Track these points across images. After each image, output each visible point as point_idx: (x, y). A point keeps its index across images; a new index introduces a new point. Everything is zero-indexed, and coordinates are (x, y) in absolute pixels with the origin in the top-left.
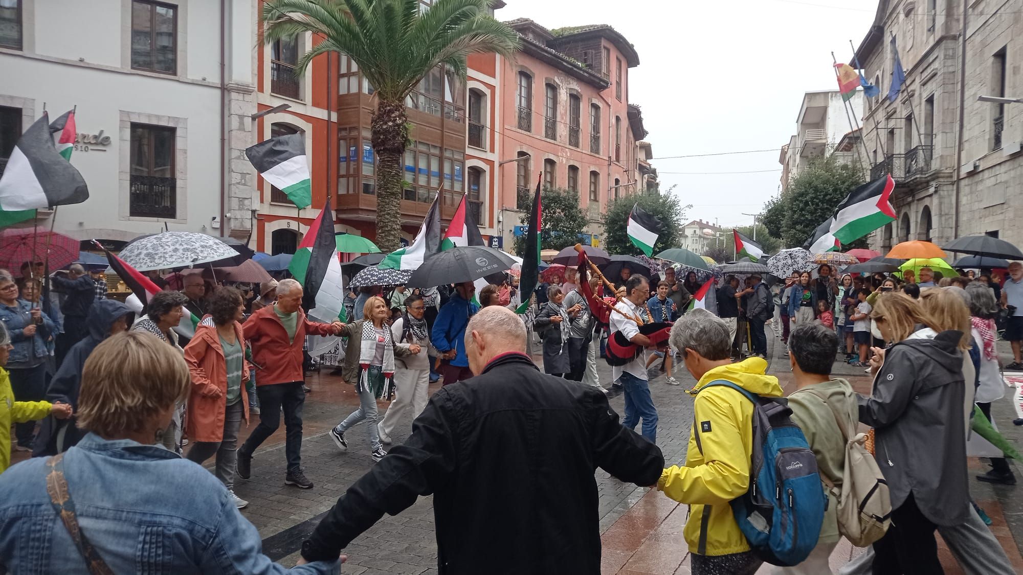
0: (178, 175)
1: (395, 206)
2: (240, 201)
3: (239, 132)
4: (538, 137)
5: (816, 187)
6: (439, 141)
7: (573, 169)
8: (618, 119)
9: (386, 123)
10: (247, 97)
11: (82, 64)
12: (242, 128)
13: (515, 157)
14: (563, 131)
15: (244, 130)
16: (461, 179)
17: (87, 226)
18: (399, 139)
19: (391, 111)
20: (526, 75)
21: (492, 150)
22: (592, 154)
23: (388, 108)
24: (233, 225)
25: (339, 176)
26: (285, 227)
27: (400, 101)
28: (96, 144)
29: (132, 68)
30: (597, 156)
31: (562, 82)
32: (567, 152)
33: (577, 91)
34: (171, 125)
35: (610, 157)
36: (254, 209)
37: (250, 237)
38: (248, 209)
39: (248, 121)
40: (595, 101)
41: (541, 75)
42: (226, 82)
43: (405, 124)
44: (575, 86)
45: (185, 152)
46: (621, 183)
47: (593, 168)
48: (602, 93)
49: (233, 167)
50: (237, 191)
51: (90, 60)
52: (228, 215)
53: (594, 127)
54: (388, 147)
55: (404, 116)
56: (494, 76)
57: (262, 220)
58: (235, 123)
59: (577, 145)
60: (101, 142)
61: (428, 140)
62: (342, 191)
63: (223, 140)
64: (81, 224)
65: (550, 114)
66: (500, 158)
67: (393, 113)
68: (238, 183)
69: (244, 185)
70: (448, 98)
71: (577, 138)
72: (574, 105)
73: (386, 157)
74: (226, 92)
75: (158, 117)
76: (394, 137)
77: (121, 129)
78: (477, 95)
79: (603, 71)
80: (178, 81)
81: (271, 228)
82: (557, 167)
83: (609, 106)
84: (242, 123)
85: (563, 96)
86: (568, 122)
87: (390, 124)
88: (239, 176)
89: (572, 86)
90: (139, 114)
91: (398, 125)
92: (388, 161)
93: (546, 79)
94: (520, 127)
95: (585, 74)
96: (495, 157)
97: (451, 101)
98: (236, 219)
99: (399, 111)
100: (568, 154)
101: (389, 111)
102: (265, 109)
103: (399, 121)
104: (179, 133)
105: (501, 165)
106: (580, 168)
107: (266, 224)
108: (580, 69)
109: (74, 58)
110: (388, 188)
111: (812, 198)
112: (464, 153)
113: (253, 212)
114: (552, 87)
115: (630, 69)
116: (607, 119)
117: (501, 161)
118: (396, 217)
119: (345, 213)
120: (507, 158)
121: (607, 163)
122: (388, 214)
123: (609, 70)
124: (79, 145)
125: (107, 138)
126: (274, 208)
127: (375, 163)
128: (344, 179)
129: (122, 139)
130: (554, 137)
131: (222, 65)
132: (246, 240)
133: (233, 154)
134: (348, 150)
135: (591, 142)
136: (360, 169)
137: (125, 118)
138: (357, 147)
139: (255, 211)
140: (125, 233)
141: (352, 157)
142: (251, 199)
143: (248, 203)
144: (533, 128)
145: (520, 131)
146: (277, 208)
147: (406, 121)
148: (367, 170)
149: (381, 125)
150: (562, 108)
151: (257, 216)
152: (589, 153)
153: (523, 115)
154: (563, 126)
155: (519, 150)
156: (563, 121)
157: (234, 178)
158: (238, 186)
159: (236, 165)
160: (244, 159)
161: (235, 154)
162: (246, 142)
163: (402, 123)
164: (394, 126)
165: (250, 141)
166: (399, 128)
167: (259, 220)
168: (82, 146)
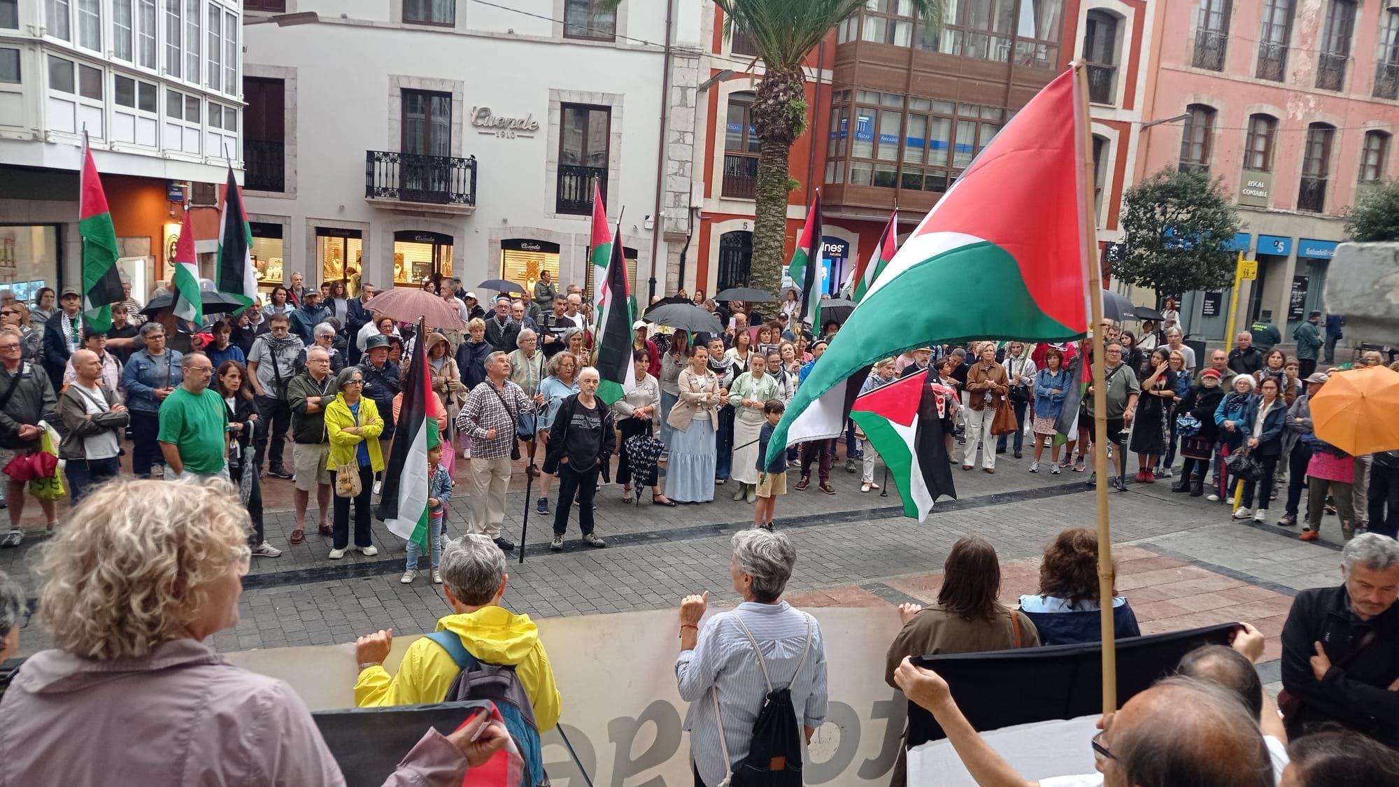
0: (611, 164)
1: (774, 216)
2: (675, 196)
3: (680, 108)
4: (1239, 78)
7: (1322, 129)
9: (765, 102)
10: (694, 63)
11: (510, 37)
12: (684, 104)
13: (1183, 111)
14: (1302, 64)
15: (686, 106)
17: (510, 224)
19: (774, 84)
21: (1129, 104)
24: (667, 226)
25: (828, 159)
26: (739, 228)
29: (564, 36)
32: (1308, 101)
34: (605, 103)
36: (694, 205)
37: (689, 238)
38: (685, 207)
39: (692, 94)
42: (672, 44)
43: (792, 102)
45: (619, 135)
47: (1373, 125)
49: (671, 154)
50: (674, 184)
51: (519, 32)
52: (663, 213)
55: (792, 89)
57: (709, 219)
58: (675, 96)
59: (1337, 87)
61: (977, 100)
63: (663, 119)
64: (505, 221)
65: (1276, 35)
66: (1144, 116)
68: (675, 174)
69: (683, 175)
70: (1026, 28)
71: (1340, 75)
72: (1343, 15)
74: (671, 57)
75: (591, 94)
76: (774, 120)
77: (550, 110)
78: (1105, 21)
80: (615, 48)
81: (719, 230)
82: (1282, 128)
84: (684, 97)
86: (1318, 46)
87: (771, 102)
88: (677, 165)
90: (570, 92)
91: (782, 104)
92: (769, 154)
94: (1200, 63)
96: (1135, 117)
97: (1032, 35)
98: (672, 219)
100: (1312, 104)
101: (772, 83)
102: (718, 76)
103: (782, 98)
104: (614, 113)
105: (1145, 128)
106: (1340, 127)
107: (713, 225)
109: (502, 30)
110: (765, 191)
113: (692, 210)
117: (1147, 122)
118: (774, 231)
120: (1160, 116)
122: (764, 226)
126: (725, 204)
127: (876, 140)
128: (832, 164)
129: (551, 123)
130: (1280, 77)
131: (669, 23)
132: (684, 245)
133: (671, 137)
134: (840, 123)
135: (1378, 77)
136: (849, 149)
137: (556, 98)
138: (848, 119)
139: (697, 209)
140: (549, 232)
141: (843, 133)
142: (691, 193)
143: (685, 198)
144: (1228, 64)
145: (1198, 70)
146: (730, 205)
147: (794, 97)
148: (861, 150)
149: (760, 104)
150: (1305, 23)
151: (700, 215)
152: (1369, 97)
153: (1209, 44)
154: (1303, 55)
155: (1192, 102)
156: (1305, 48)
157: (671, 167)
158: (675, 177)
159: (675, 152)
160: (684, 143)
161: (675, 136)
162: (687, 120)
163: (788, 100)
164: (776, 105)
165: (693, 119)
166: (782, 108)
167: (702, 220)
168: (508, 132)
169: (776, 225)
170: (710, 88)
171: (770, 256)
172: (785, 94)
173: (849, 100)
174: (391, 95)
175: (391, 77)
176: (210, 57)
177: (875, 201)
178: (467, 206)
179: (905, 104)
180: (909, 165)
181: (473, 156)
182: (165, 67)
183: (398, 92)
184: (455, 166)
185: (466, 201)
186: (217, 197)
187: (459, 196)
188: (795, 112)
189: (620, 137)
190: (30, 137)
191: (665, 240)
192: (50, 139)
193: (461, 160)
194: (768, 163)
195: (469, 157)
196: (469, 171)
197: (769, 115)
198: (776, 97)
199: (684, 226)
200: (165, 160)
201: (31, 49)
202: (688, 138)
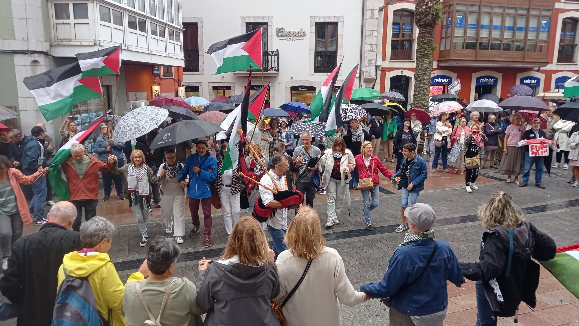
0: (339, 49)
1: (426, 64)
2: (369, 61)
3: (370, 20)
6: (527, 4)
9: (421, 7)
12: (372, 17)
16: (548, 30)
17: (294, 79)
24: (365, 75)
25: (442, 38)
26: (400, 74)
28: (298, 36)
34: (335, 21)
36: (378, 64)
37: (376, 80)
38: (373, 66)
39: (376, 12)
43: (435, 6)
45: (342, 35)
49: (366, 41)
50: (368, 55)
52: (363, 69)
57: (384, 71)
58: (368, 14)
60: (301, 35)
61: (515, 5)
62: (442, 48)
63: (362, 25)
64: (292, 78)
68: (369, 51)
69: (372, 51)
75: (329, 17)
76: (426, 16)
77: (311, 26)
81: (389, 75)
84: (372, 14)
87: (424, 7)
88: (369, 46)
90: (320, 17)
91: (430, 8)
92: (423, 33)
98: (367, 72)
103: (430, 5)
104: (339, 25)
107: (387, 73)
110: (421, 52)
112: (553, 9)
113: (377, 67)
118: (426, 71)
119: (442, 63)
122: (421, 69)
124: (291, 38)
125: (304, 32)
126: (392, 63)
127: (465, 27)
128: (444, 40)
129: (311, 32)
132: (373, 84)
133: (367, 33)
134: (447, 20)
136: (452, 32)
137: (313, 21)
138: (452, 18)
139: (379, 66)
140: (311, 82)
141: (449, 25)
142: (376, 59)
143: (373, 62)
146: (395, 63)
147: (436, 4)
148: (458, 32)
149: (418, 9)
151: (380, 69)
157: (366, 48)
158: (368, 52)
159: (368, 40)
160: (373, 36)
161: (368, 33)
162: (374, 25)
163: (433, 5)
164: (427, 8)
165: (377, 24)
166: (430, 9)
167: (381, 71)
168: (292, 38)
169: (427, 68)
170: (385, 8)
171: (424, 84)
172: (431, 3)
173: (452, 8)
174: (242, 26)
175: (242, 18)
176: (168, 8)
177: (466, 56)
178: (275, 72)
179: (480, 9)
180: (483, 38)
181: (278, 50)
182: (149, 11)
183: (245, 24)
184: (270, 55)
185: (275, 70)
186: (173, 74)
187: (272, 68)
188: (436, 11)
189: (342, 36)
190: (92, 44)
191: (364, 82)
192: (101, 44)
193: (272, 52)
194: (422, 38)
195: (276, 50)
196: (276, 57)
197: (423, 14)
198: (427, 4)
199: (373, 75)
200: (151, 54)
201: (92, 2)
202: (375, 33)
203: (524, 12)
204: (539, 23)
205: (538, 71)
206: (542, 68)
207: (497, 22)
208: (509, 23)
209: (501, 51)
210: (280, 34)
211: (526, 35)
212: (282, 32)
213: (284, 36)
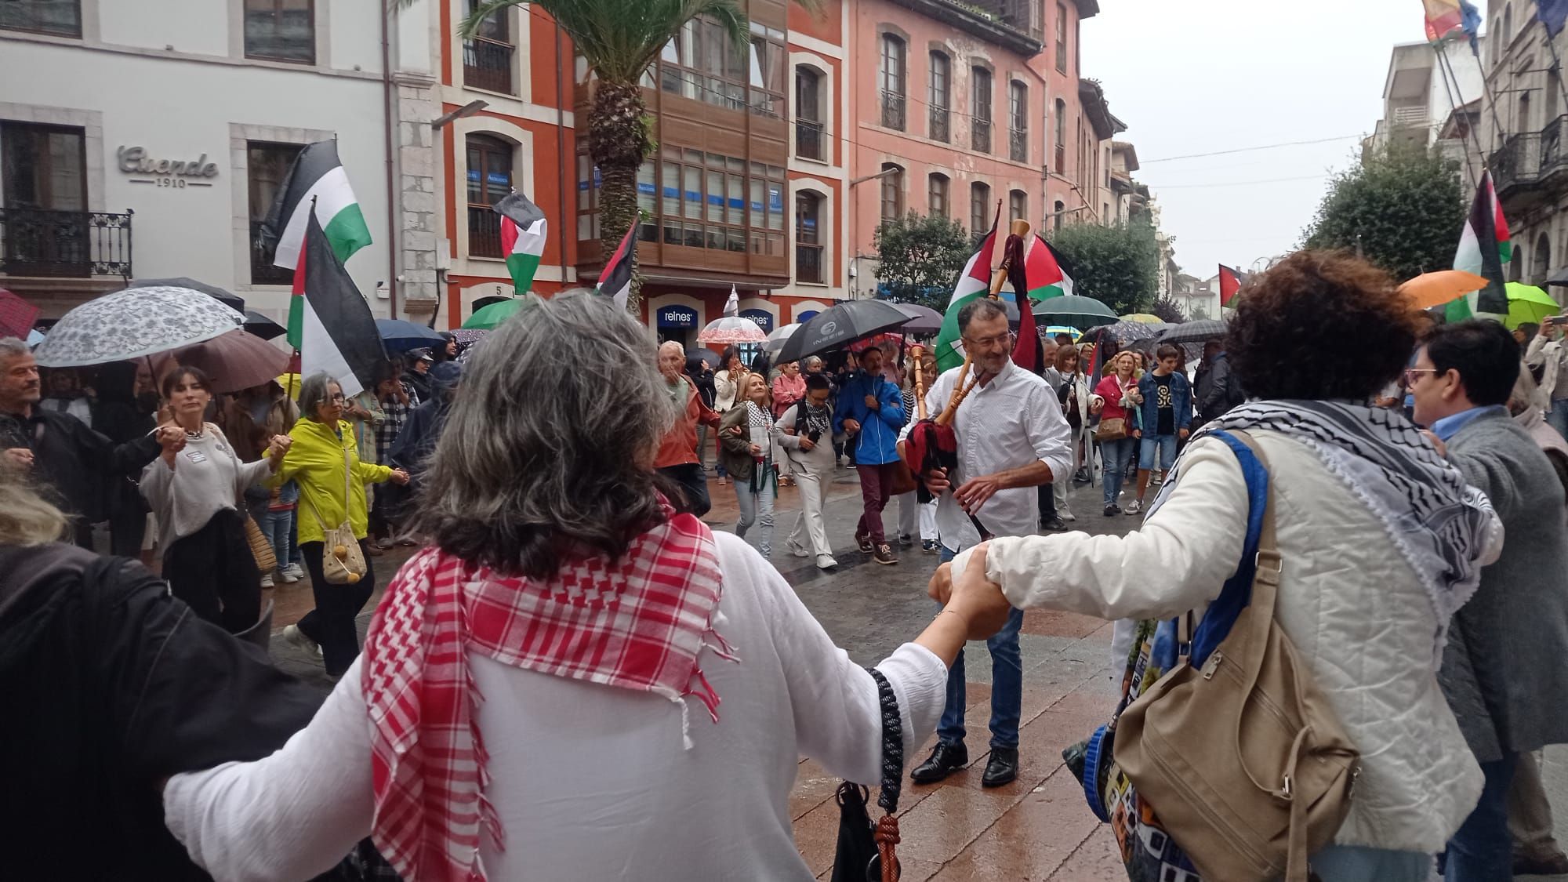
2: (418, 256)
3: (413, 149)
4: (918, 138)
5: (1371, 194)
6: (742, 151)
7: (980, 188)
8: (1060, 104)
9: (608, 118)
11: (170, 55)
12: (417, 142)
13: (879, 170)
14: (961, 127)
15: (420, 145)
16: (780, 210)
18: (630, 143)
19: (616, 98)
20: (895, 39)
21: (838, 162)
22: (1014, 162)
23: (612, 93)
24: (410, 293)
25: (580, 213)
26: (494, 294)
27: (632, 81)
28: (196, 176)
29: (247, 56)
30: (1021, 164)
31: (959, 48)
32: (967, 162)
33: (986, 61)
35: (1045, 167)
36: (440, 267)
37: (437, 307)
38: (431, 268)
39: (427, 131)
40: (1018, 76)
41: (920, 38)
42: (392, 70)
43: (640, 118)
44: (983, 53)
46: (1066, 208)
47: (1014, 186)
48: (1031, 62)
49: (405, 204)
50: (413, 241)
51: (181, 49)
52: (401, 278)
53: (1017, 120)
54: (613, 157)
55: (637, 105)
56: (839, 44)
57: (457, 284)
58: (406, 134)
59: (986, 149)
60: (202, 172)
61: (722, 150)
62: (584, 236)
63: (389, 162)
65: (938, 101)
66: (851, 173)
67: (620, 100)
68: (415, 229)
69: (424, 230)
70: (756, 79)
71: (987, 138)
72: (981, 83)
73: (611, 173)
74: (392, 87)
75: (288, 130)
76: (621, 140)
77: (233, 151)
78: (810, 76)
79: (1032, 25)
80: (318, 74)
81: (470, 295)
82: (952, 186)
83: (1043, 82)
84: (417, 134)
85: (961, 70)
86: (970, 112)
87: (615, 118)
88: (415, 218)
89: (976, 54)
90: (260, 127)
91: (629, 121)
92: (615, 179)
93: (931, 43)
94: (886, 123)
95: (1000, 33)
96: (843, 174)
97: (760, 85)
98: (413, 283)
99: (629, 97)
100: (971, 164)
101: (614, 98)
102: (451, 111)
103: (628, 114)
105: (852, 185)
106: (992, 186)
107: (463, 291)
108: (989, 24)
109: (157, 45)
111: (1364, 213)
112: (785, 169)
113: (440, 272)
114: (941, 57)
115: (1082, 22)
116: (1041, 104)
117: (853, 179)
119: (589, 270)
120: (863, 174)
121: (1039, 176)
123: (1042, 24)
124: (171, 179)
125: (212, 166)
126: (473, 265)
128: (585, 219)
129: (235, 167)
130: (946, 138)
131: (385, 44)
132: (431, 317)
133: (405, 183)
134: (591, 171)
135: (1012, 143)
137: (239, 135)
139: (443, 271)
142: (435, 252)
144: (908, 125)
145: (885, 129)
146: (480, 265)
147: (641, 113)
149: (601, 122)
150: (958, 89)
151: (446, 278)
152: (1008, 161)
153: (892, 104)
154: (960, 118)
155: (885, 161)
156: (961, 112)
157: (409, 220)
158: (414, 232)
159: (410, 201)
160: (422, 191)
161: (408, 183)
162: (424, 163)
163: (635, 117)
164: (622, 122)
165: (430, 161)
166: (629, 125)
167: (450, 284)
168: (174, 179)
170: (444, 126)
172: (631, 109)
179: (658, 150)
180: (669, 218)
181: (129, 211)
184: (101, 224)
187: (114, 265)
188: (643, 130)
191: (406, 311)
193: (113, 217)
194: (615, 190)
195: (125, 212)
196: (125, 231)
197: (615, 133)
198: (623, 112)
199: (430, 293)
202: (428, 185)
203: (737, 168)
204: (766, 194)
205: (768, 297)
206: (774, 292)
207: (691, 184)
208: (714, 189)
209: (706, 249)
210: (131, 166)
211: (746, 219)
212: (138, 160)
213: (145, 172)
